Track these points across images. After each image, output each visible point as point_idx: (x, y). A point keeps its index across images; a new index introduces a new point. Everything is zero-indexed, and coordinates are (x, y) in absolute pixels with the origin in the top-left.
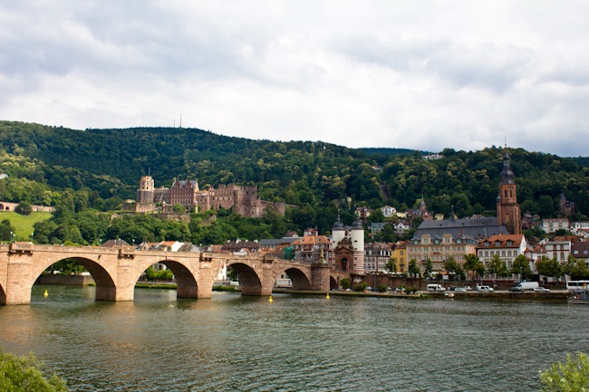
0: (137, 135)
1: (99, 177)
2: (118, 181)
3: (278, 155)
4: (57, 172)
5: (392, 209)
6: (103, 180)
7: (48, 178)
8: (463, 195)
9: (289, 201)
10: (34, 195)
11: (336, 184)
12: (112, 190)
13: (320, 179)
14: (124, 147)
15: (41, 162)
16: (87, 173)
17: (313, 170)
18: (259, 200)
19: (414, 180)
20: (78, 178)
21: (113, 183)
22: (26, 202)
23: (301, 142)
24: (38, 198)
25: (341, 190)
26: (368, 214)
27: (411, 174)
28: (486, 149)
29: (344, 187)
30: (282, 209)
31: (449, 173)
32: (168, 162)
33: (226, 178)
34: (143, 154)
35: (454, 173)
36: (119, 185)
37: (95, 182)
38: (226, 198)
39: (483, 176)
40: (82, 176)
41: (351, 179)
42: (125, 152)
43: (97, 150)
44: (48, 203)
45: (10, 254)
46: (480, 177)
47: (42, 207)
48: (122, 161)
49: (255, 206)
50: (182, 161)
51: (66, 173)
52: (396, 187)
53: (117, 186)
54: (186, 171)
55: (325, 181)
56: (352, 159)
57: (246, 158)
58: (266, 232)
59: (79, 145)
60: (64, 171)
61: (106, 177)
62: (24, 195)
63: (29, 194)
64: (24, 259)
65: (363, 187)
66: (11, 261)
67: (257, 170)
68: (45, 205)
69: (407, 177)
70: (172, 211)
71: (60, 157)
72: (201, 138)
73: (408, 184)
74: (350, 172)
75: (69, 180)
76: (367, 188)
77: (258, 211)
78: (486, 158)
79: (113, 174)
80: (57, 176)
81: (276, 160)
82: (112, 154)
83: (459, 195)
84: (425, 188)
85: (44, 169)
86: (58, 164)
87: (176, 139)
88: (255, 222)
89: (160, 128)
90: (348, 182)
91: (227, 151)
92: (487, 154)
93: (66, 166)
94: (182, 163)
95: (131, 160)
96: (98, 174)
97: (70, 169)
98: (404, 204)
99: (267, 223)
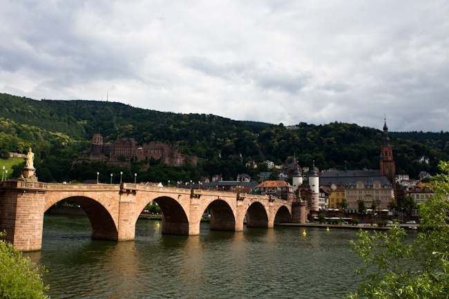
0: (79, 106)
1: (54, 134)
2: (68, 137)
3: (183, 122)
4: (24, 129)
5: (272, 163)
6: (57, 136)
7: (18, 133)
8: (321, 154)
9: (199, 155)
10: (11, 145)
11: (228, 144)
12: (63, 143)
13: (215, 140)
14: (70, 113)
15: (12, 122)
16: (45, 130)
17: (209, 134)
18: (180, 154)
19: (284, 143)
20: (39, 134)
21: (64, 139)
22: (6, 150)
23: (197, 114)
24: (14, 147)
25: (232, 148)
26: (256, 166)
27: (281, 139)
28: (331, 124)
29: (234, 147)
30: (195, 161)
31: (309, 139)
32: (102, 125)
33: (148, 137)
34: (84, 119)
35: (312, 139)
36: (69, 140)
37: (51, 138)
38: (156, 152)
39: (332, 142)
40: (42, 133)
41: (239, 141)
42: (71, 116)
43: (51, 115)
44: (21, 151)
45: (121, 192)
46: (330, 143)
47: (16, 154)
48: (69, 123)
49: (177, 158)
50: (112, 124)
51: (31, 130)
52: (272, 147)
53: (67, 140)
54: (116, 131)
55: (219, 142)
56: (235, 128)
57: (160, 124)
58: (186, 177)
59: (39, 111)
60: (29, 128)
61: (59, 134)
62: (4, 145)
63: (7, 144)
64: (130, 198)
65: (248, 147)
66: (122, 200)
67: (169, 132)
68: (19, 152)
69: (278, 141)
70: (116, 160)
71: (26, 118)
72: (124, 109)
73: (280, 145)
74: (236, 136)
75: (33, 135)
76: (250, 148)
77: (179, 161)
78: (332, 129)
79: (64, 132)
80: (24, 132)
81: (183, 126)
82: (62, 118)
83: (318, 154)
84: (292, 149)
85: (15, 126)
86: (24, 123)
87: (106, 109)
88: (178, 169)
89: (94, 101)
90: (237, 143)
91: (144, 119)
92: (332, 126)
93: (30, 124)
94: (112, 126)
95: (75, 123)
96: (53, 132)
97: (33, 127)
98: (279, 160)
99: (186, 170)
